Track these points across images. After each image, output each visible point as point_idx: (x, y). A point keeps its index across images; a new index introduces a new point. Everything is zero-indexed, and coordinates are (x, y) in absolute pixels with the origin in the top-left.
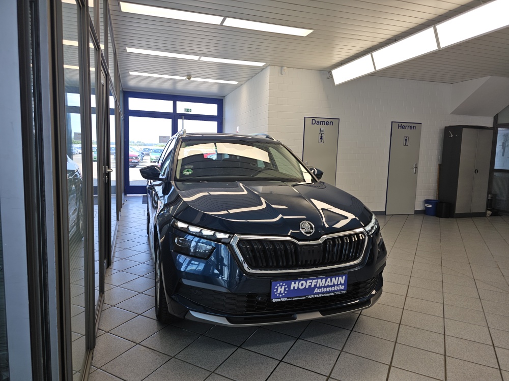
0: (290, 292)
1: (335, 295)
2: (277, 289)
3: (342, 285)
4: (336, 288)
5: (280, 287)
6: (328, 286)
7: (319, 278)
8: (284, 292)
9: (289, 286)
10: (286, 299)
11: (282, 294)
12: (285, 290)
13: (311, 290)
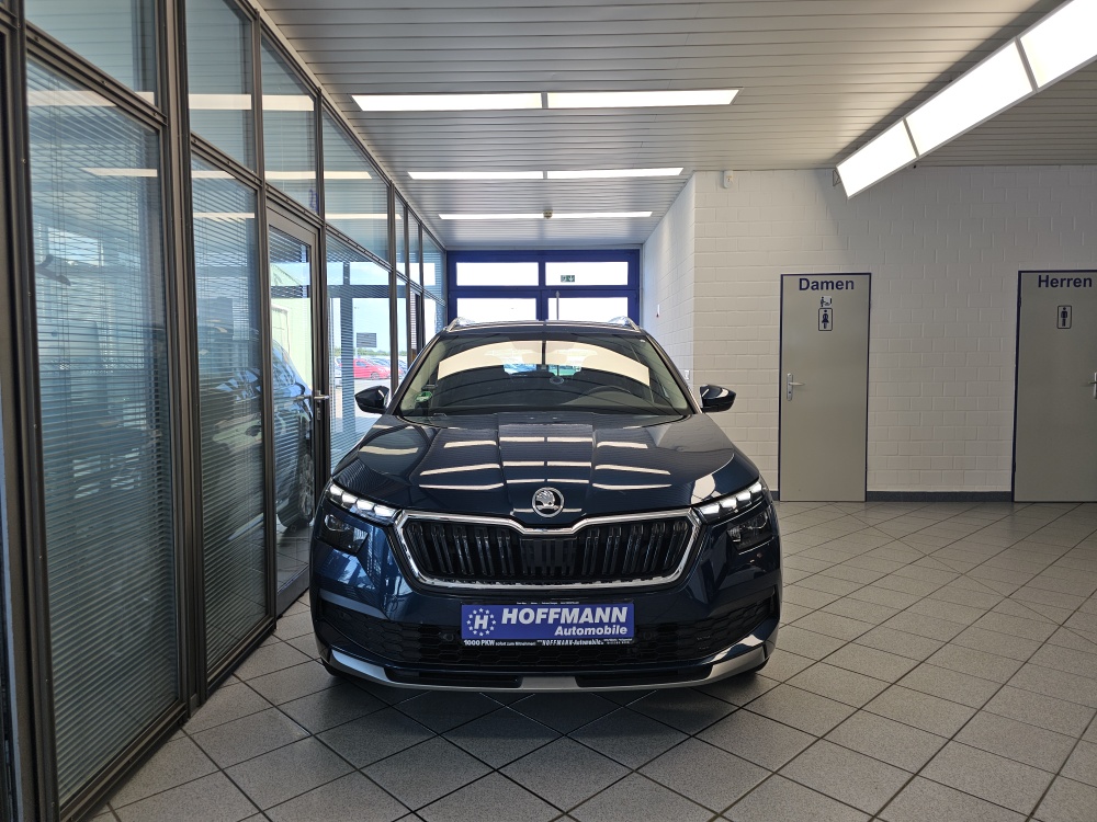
0: (500, 629)
1: (605, 646)
2: (473, 621)
3: (622, 625)
4: (607, 631)
5: (478, 617)
6: (586, 625)
7: (565, 606)
8: (488, 629)
9: (499, 617)
10: (492, 643)
11: (484, 631)
12: (489, 624)
13: (546, 628)
